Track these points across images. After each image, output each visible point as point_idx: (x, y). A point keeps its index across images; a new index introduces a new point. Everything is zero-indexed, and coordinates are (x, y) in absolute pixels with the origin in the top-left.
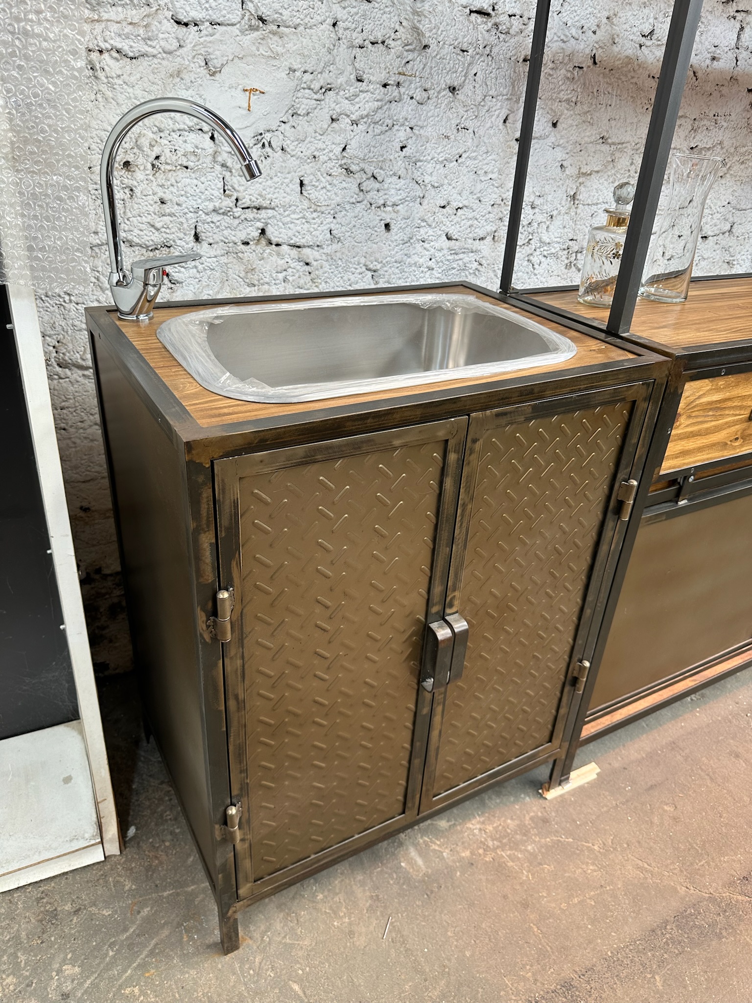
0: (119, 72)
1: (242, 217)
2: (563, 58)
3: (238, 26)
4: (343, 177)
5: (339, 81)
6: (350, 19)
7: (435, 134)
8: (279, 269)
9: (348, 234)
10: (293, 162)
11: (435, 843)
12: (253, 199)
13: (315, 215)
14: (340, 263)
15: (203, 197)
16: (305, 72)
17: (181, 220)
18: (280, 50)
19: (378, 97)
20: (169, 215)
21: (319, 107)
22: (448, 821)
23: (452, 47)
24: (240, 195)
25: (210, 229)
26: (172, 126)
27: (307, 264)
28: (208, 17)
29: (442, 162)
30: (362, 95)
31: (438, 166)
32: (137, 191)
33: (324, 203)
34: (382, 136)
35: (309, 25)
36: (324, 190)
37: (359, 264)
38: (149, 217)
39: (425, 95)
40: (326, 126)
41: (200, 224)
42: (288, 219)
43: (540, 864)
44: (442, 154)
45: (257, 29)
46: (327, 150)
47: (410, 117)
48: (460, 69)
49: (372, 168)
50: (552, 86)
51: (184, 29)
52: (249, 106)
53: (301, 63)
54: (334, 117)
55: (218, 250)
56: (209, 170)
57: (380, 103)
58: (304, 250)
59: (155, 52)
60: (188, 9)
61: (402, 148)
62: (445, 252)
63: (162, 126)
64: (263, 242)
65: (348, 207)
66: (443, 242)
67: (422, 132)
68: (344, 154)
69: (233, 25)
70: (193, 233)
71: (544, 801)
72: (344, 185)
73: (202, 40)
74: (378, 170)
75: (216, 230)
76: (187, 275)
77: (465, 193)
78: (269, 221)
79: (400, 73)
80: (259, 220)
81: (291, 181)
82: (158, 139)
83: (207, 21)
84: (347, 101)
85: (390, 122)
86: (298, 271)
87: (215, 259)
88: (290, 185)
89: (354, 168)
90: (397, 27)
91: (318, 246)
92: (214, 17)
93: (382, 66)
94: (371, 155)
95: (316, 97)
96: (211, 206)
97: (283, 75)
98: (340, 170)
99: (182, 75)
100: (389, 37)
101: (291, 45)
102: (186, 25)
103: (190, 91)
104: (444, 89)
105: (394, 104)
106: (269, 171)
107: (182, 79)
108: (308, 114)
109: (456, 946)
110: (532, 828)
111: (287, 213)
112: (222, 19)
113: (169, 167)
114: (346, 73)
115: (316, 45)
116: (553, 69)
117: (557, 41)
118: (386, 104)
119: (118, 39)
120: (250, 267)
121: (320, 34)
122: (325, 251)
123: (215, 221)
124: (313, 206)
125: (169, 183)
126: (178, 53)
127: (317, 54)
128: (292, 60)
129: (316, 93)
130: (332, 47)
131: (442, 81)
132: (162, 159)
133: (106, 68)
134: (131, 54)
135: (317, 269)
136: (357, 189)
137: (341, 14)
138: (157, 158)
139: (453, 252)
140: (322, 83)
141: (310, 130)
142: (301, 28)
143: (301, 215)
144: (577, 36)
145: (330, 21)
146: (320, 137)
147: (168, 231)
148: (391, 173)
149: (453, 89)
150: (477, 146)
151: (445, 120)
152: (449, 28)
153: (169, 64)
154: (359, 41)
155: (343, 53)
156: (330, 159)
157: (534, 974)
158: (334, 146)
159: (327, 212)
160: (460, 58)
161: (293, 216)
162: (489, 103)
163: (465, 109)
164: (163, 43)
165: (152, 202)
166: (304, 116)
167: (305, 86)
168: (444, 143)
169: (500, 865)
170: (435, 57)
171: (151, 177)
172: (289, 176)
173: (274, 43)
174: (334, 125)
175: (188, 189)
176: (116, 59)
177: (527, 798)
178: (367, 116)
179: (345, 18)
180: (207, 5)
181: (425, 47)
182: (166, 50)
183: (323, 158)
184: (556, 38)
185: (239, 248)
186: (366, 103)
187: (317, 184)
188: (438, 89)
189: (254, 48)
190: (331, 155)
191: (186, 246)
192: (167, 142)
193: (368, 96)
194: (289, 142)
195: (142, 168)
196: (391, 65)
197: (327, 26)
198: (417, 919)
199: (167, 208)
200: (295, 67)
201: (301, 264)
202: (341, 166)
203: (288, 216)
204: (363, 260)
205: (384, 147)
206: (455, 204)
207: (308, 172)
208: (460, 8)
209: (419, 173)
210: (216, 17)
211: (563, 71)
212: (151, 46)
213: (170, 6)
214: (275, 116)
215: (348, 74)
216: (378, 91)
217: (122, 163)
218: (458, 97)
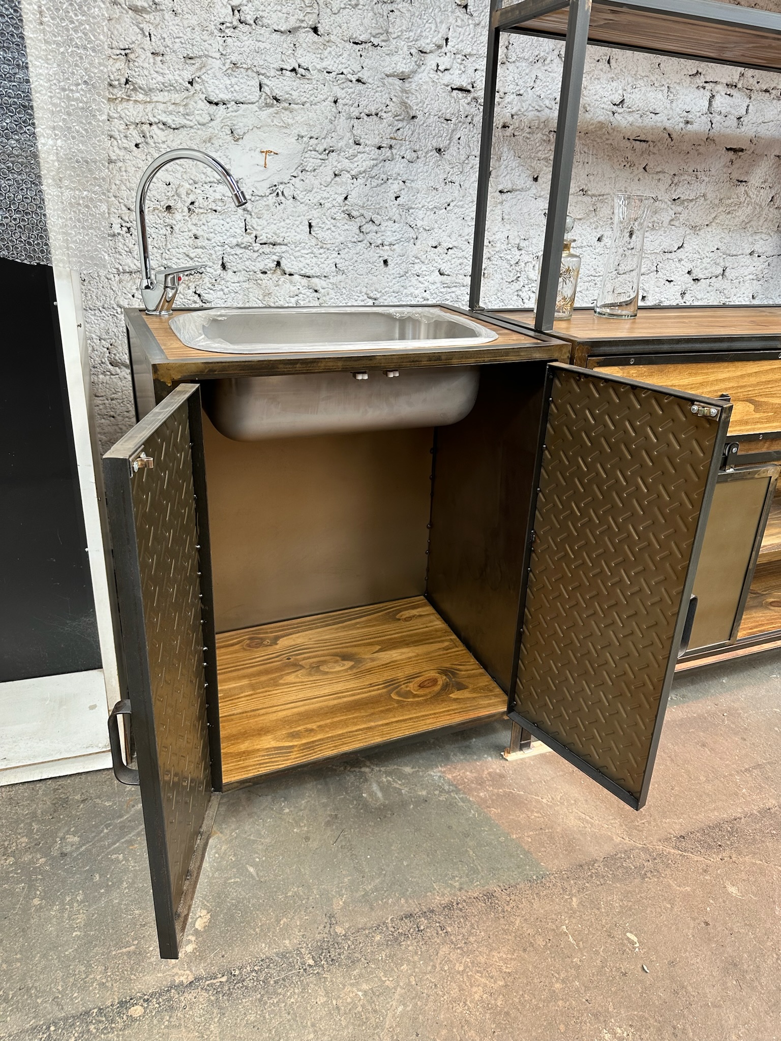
0: (164, 139)
1: (261, 251)
2: (539, 124)
3: (257, 104)
4: (345, 221)
5: (340, 145)
6: (348, 97)
7: (424, 186)
8: (292, 294)
9: (351, 268)
10: (302, 208)
11: (397, 783)
12: (269, 236)
13: (322, 251)
14: (344, 291)
15: (228, 234)
16: (311, 138)
17: (210, 252)
18: (290, 121)
19: (374, 157)
20: (201, 248)
21: (324, 165)
22: (412, 768)
23: (436, 117)
24: (258, 233)
25: (234, 260)
26: (204, 179)
27: (316, 291)
28: (233, 98)
29: (432, 209)
30: (360, 156)
31: (428, 213)
32: (176, 228)
33: (329, 242)
34: (379, 188)
35: (314, 102)
36: (329, 231)
37: (361, 293)
38: (185, 248)
39: (414, 155)
40: (329, 180)
41: (226, 256)
42: (298, 254)
43: (489, 807)
44: (431, 203)
45: (272, 106)
46: (331, 199)
47: (402, 172)
48: (445, 134)
49: (370, 214)
50: (529, 147)
51: (215, 107)
52: (265, 164)
53: (307, 131)
54: (336, 173)
55: (241, 277)
56: (233, 213)
57: (375, 162)
58: (313, 279)
59: (192, 124)
60: (217, 92)
61: (396, 198)
62: (438, 285)
63: (196, 179)
64: (279, 272)
65: (350, 245)
66: (436, 276)
67: (413, 185)
68: (346, 202)
69: (252, 103)
70: (220, 262)
71: (505, 762)
72: (346, 227)
73: (228, 115)
74: (376, 215)
75: (239, 261)
76: (215, 296)
77: (454, 237)
78: (283, 255)
79: (391, 138)
80: (274, 254)
81: (301, 223)
82: (194, 189)
83: (233, 101)
84: (347, 160)
85: (385, 177)
86: (308, 296)
87: (238, 284)
88: (300, 226)
89: (354, 213)
90: (388, 103)
91: (325, 277)
92: (238, 98)
93: (376, 132)
94: (369, 203)
95: (320, 157)
96: (234, 241)
97: (293, 140)
98: (343, 215)
99: (213, 141)
100: (381, 110)
101: (299, 117)
102: (217, 104)
103: (219, 153)
104: (431, 150)
105: (388, 163)
106: (282, 215)
107: (212, 144)
108: (315, 170)
109: (396, 857)
110: (488, 780)
111: (297, 249)
112: (244, 99)
113: (201, 211)
114: (346, 139)
115: (320, 117)
116: (530, 133)
117: (532, 110)
118: (380, 163)
119: (164, 115)
120: (267, 291)
121: (323, 109)
122: (331, 281)
123: (238, 253)
124: (320, 243)
125: (201, 223)
126: (210, 125)
127: (321, 124)
128: (300, 129)
129: (320, 154)
130: (333, 119)
131: (429, 144)
132: (196, 204)
133: (154, 136)
134: (174, 126)
135: (325, 296)
136: (358, 231)
137: (340, 94)
138: (192, 203)
139: (445, 285)
140: (325, 146)
141: (316, 183)
142: (308, 105)
143: (310, 251)
144: (550, 106)
145: (331, 99)
146: (324, 188)
147: (200, 260)
148: (387, 218)
149: (439, 151)
150: (463, 197)
151: (433, 175)
152: (433, 102)
153: (203, 133)
154: (356, 114)
155: (342, 123)
156: (334, 206)
157: (461, 884)
158: (336, 196)
159: (332, 249)
160: (444, 125)
161: (303, 251)
162: (473, 162)
163: (451, 166)
164: (198, 118)
165: (187, 237)
166: (311, 171)
167: (311, 148)
168: (433, 194)
169: (451, 804)
170: (422, 125)
171: (187, 218)
172: (299, 219)
173: (286, 116)
174: (337, 179)
175: (216, 227)
176: (162, 129)
177: (490, 758)
178: (364, 172)
179: (343, 96)
180: (232, 89)
181: (413, 117)
182: (200, 122)
183: (328, 205)
184: (531, 108)
185: (258, 276)
186: (363, 162)
187: (323, 226)
188: (426, 150)
189: (269, 120)
190: (334, 202)
191: (215, 273)
192: (201, 192)
193: (365, 156)
194: (298, 192)
195: (180, 211)
196: (384, 131)
197: (329, 103)
198: (367, 835)
199: (199, 242)
200: (303, 134)
201: (311, 291)
202: (343, 211)
203: (299, 251)
204: (364, 290)
205: (380, 197)
206: (446, 245)
207: (315, 216)
208: (443, 87)
209: (412, 219)
210: (240, 98)
211: (540, 135)
212: (188, 120)
213: (204, 90)
214: (287, 171)
215: (347, 139)
216: (373, 152)
217: (165, 207)
218: (444, 156)
